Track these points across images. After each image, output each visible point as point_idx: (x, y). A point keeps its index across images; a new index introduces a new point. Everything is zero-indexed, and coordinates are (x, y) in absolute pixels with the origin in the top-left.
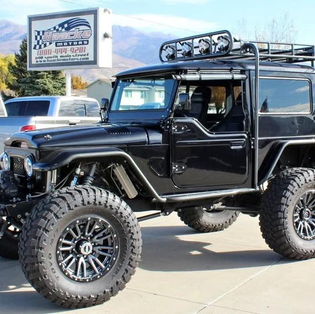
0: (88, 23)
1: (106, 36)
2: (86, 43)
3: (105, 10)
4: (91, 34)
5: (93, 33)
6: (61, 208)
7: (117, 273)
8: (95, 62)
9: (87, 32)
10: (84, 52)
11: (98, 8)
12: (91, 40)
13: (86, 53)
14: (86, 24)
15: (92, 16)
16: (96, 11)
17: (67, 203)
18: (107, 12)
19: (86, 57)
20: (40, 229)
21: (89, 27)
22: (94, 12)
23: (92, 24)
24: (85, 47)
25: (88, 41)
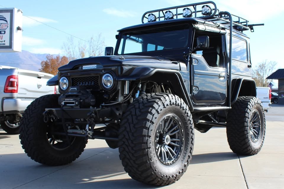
0: (5, 18)
1: (19, 29)
2: (4, 33)
3: (18, 11)
4: (8, 27)
5: (9, 26)
6: (159, 106)
7: (184, 159)
8: (10, 47)
9: (4, 25)
10: (2, 39)
11: (14, 8)
12: (8, 31)
13: (3, 40)
14: (4, 19)
15: (9, 14)
16: (12, 10)
17: (162, 102)
18: (20, 12)
19: (3, 43)
20: (149, 122)
21: (6, 21)
22: (11, 11)
23: (8, 19)
24: (2, 36)
25: (5, 32)
